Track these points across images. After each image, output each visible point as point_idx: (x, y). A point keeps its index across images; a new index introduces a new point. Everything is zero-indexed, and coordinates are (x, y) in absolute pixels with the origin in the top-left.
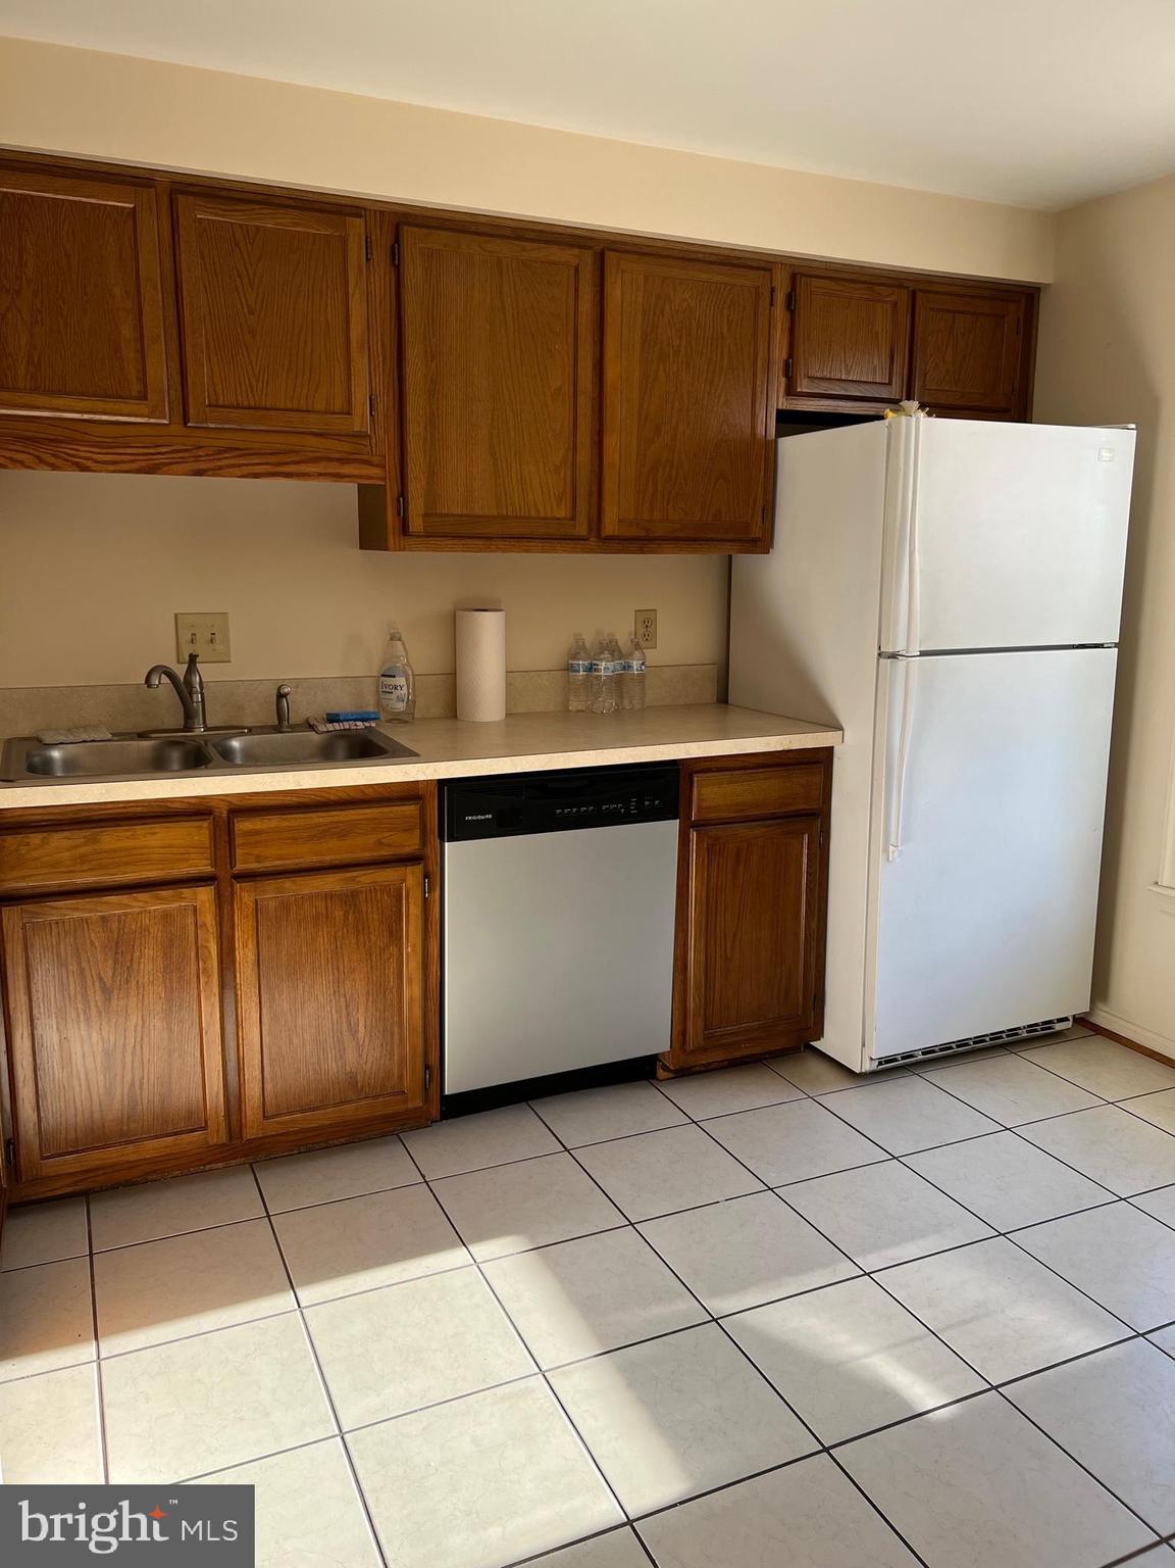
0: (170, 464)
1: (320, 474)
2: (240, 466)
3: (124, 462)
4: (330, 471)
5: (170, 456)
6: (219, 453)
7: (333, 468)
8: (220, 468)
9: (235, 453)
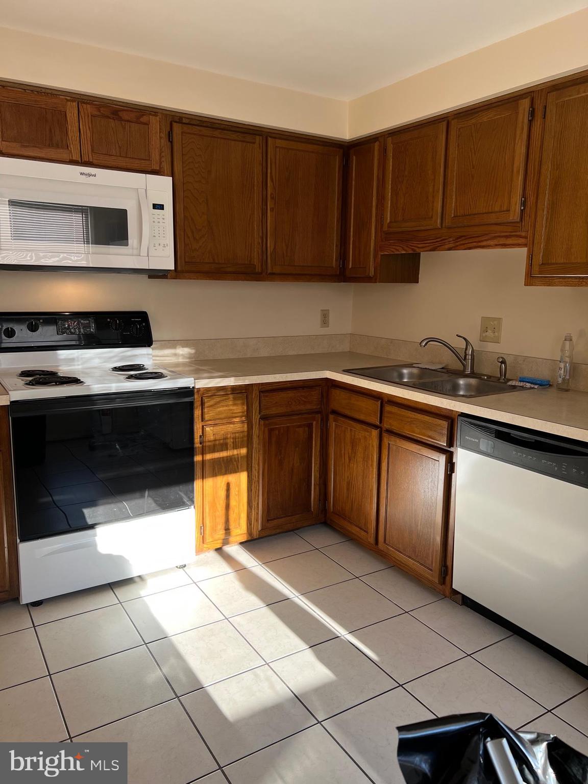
0: (440, 246)
1: (496, 245)
2: (464, 244)
3: (426, 247)
4: (501, 243)
5: (441, 242)
6: (458, 238)
7: (502, 241)
8: (457, 246)
9: (463, 238)
